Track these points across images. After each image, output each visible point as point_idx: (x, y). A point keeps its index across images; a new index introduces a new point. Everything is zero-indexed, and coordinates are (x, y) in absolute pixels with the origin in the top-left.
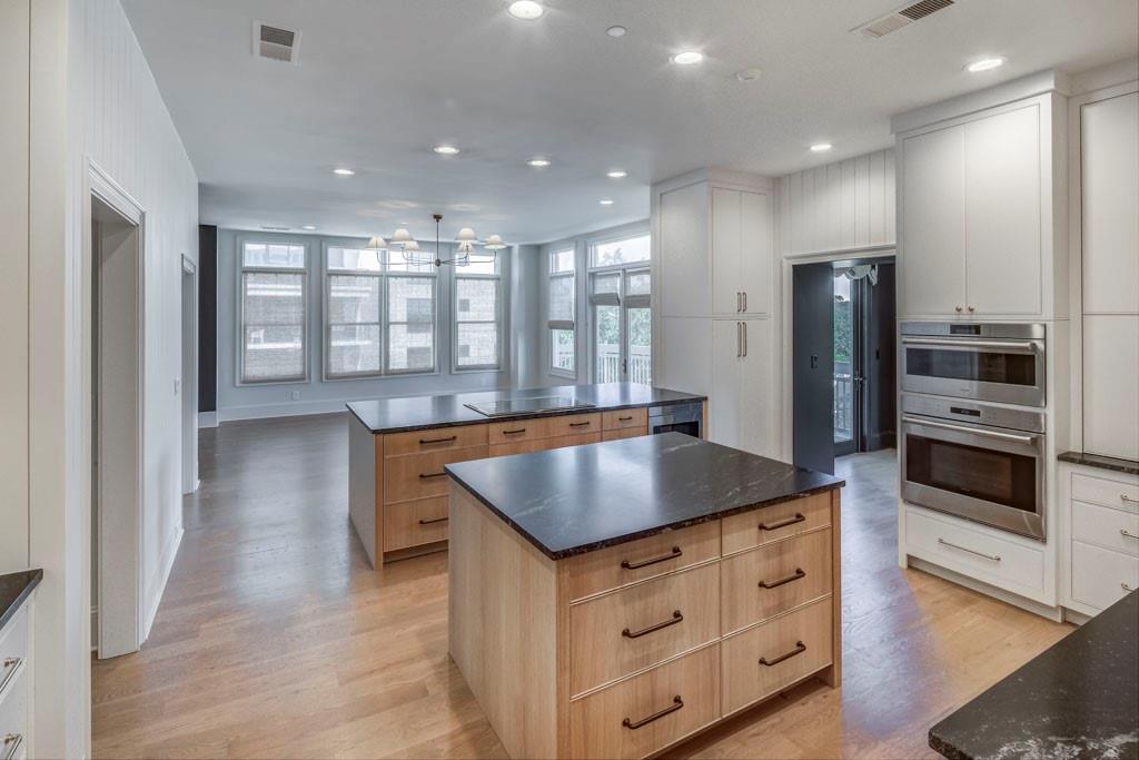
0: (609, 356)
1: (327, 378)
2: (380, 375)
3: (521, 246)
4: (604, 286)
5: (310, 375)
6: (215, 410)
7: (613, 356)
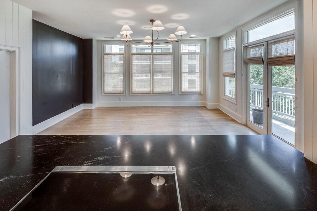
0: (258, 90)
1: (131, 93)
2: (150, 93)
3: (209, 38)
4: (252, 53)
5: (125, 92)
6: (92, 103)
7: (260, 91)
